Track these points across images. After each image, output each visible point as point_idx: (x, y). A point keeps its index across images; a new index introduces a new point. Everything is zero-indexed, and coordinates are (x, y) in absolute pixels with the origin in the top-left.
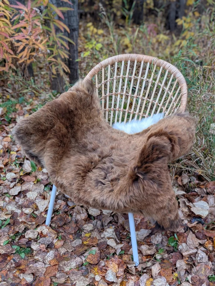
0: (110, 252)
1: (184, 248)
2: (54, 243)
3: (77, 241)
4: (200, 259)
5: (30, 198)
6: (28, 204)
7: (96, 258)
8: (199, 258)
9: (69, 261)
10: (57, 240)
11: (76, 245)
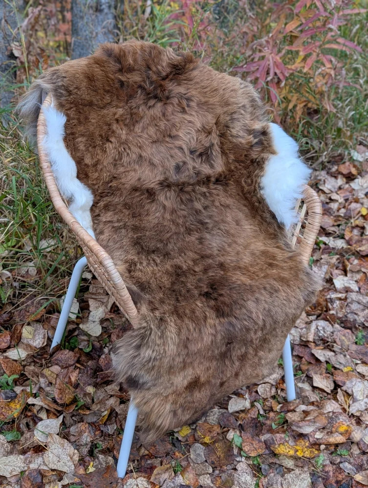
0: (251, 418)
1: (295, 335)
2: (183, 484)
3: (195, 451)
4: (324, 332)
5: (14, 473)
6: (32, 484)
7: (254, 443)
8: (322, 332)
9: (236, 483)
10: (180, 476)
11: (203, 457)
